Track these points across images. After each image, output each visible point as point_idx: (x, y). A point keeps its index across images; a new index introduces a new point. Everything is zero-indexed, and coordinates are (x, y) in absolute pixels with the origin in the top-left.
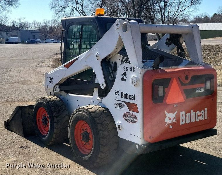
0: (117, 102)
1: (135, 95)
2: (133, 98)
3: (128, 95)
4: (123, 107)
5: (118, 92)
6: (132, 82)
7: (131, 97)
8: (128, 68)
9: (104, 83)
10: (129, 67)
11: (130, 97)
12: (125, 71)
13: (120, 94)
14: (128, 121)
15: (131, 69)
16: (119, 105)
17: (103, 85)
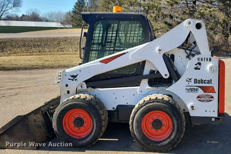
0: (188, 88)
1: (211, 79)
2: (210, 82)
3: (203, 80)
4: (196, 91)
5: (190, 79)
6: (211, 69)
7: (207, 82)
9: (168, 73)
10: (204, 58)
11: (205, 82)
12: (200, 61)
13: (193, 80)
14: (202, 101)
15: (208, 60)
16: (192, 90)
17: (166, 75)
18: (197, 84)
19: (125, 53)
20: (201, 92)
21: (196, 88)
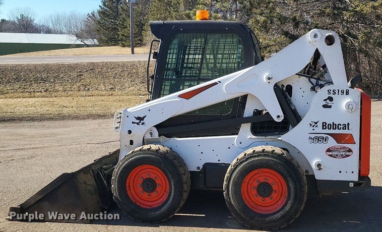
0: (313, 136)
1: (348, 123)
2: (346, 126)
3: (336, 125)
4: (325, 141)
5: (316, 123)
6: (349, 107)
7: (342, 127)
8: (337, 92)
9: (281, 114)
10: (338, 90)
11: (340, 126)
12: (331, 95)
13: (320, 125)
14: (334, 157)
15: (343, 92)
16: (318, 139)
17: (278, 117)
18: (327, 131)
19: (216, 84)
20: (332, 142)
21: (325, 136)
